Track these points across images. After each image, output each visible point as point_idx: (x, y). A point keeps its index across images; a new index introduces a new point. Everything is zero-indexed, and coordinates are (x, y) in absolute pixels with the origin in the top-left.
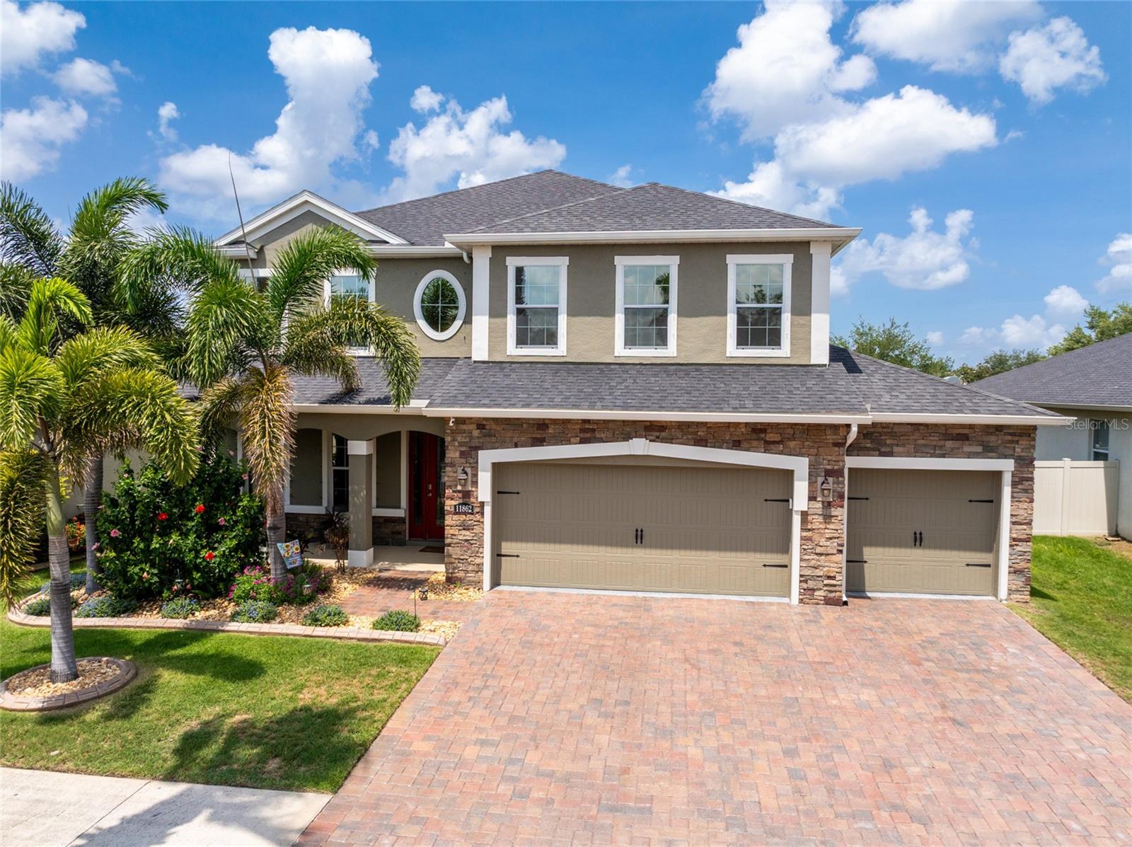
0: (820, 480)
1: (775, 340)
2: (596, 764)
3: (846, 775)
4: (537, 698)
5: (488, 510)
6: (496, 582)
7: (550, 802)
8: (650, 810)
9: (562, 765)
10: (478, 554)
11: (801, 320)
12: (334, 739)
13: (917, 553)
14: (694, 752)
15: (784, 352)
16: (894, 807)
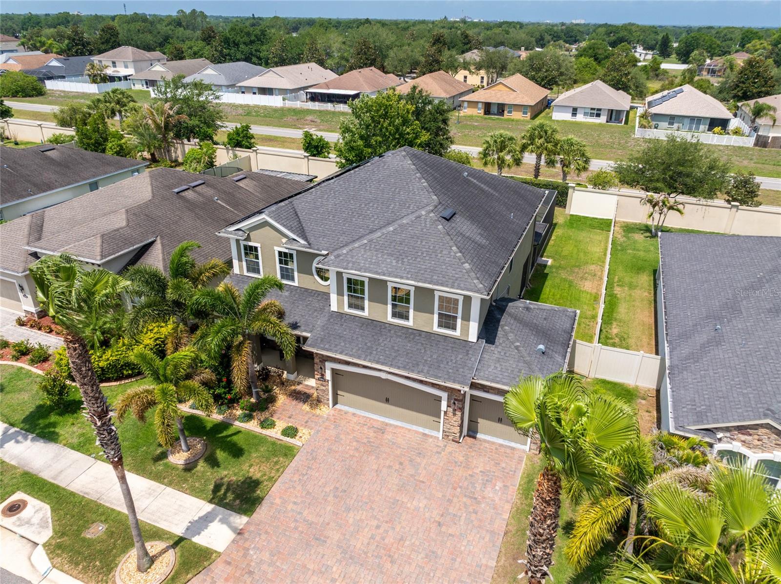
0: (452, 401)
1: (454, 328)
2: (321, 520)
3: (386, 541)
4: (320, 483)
5: (330, 383)
6: (335, 403)
7: (302, 532)
8: (326, 542)
9: (311, 518)
10: (328, 395)
11: (465, 322)
12: (255, 495)
13: (499, 425)
14: (351, 521)
15: (457, 333)
16: (390, 556)
